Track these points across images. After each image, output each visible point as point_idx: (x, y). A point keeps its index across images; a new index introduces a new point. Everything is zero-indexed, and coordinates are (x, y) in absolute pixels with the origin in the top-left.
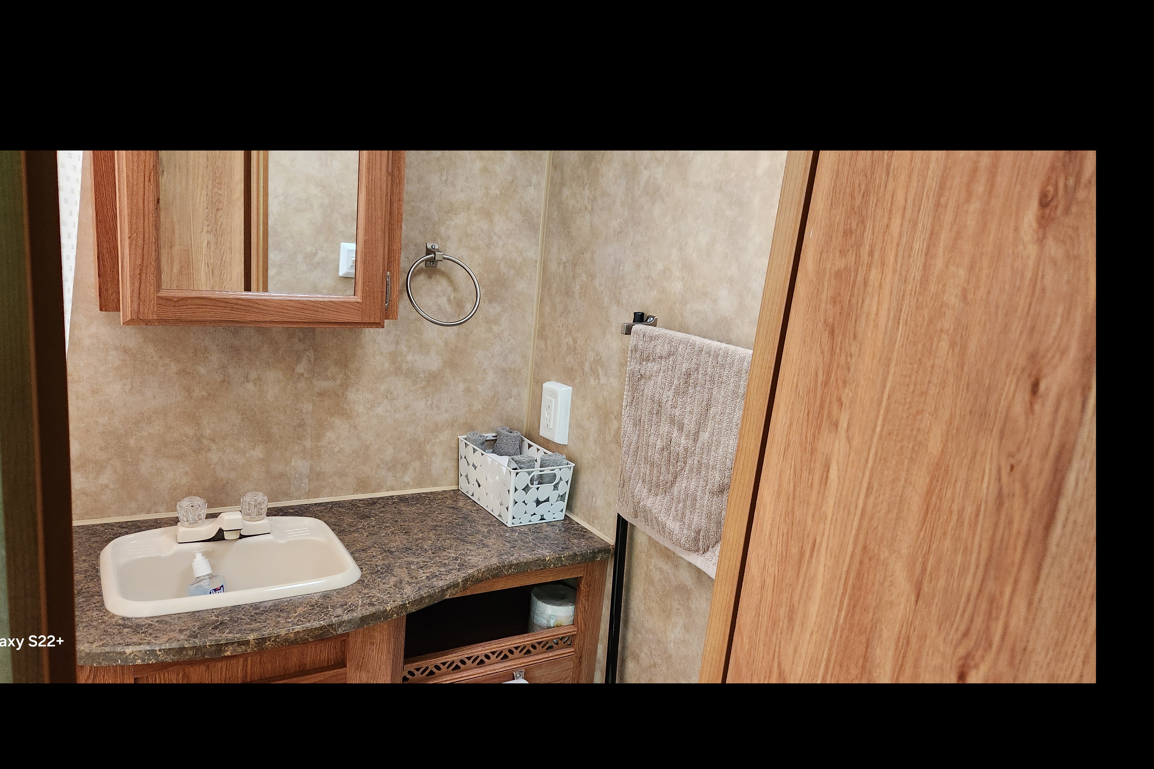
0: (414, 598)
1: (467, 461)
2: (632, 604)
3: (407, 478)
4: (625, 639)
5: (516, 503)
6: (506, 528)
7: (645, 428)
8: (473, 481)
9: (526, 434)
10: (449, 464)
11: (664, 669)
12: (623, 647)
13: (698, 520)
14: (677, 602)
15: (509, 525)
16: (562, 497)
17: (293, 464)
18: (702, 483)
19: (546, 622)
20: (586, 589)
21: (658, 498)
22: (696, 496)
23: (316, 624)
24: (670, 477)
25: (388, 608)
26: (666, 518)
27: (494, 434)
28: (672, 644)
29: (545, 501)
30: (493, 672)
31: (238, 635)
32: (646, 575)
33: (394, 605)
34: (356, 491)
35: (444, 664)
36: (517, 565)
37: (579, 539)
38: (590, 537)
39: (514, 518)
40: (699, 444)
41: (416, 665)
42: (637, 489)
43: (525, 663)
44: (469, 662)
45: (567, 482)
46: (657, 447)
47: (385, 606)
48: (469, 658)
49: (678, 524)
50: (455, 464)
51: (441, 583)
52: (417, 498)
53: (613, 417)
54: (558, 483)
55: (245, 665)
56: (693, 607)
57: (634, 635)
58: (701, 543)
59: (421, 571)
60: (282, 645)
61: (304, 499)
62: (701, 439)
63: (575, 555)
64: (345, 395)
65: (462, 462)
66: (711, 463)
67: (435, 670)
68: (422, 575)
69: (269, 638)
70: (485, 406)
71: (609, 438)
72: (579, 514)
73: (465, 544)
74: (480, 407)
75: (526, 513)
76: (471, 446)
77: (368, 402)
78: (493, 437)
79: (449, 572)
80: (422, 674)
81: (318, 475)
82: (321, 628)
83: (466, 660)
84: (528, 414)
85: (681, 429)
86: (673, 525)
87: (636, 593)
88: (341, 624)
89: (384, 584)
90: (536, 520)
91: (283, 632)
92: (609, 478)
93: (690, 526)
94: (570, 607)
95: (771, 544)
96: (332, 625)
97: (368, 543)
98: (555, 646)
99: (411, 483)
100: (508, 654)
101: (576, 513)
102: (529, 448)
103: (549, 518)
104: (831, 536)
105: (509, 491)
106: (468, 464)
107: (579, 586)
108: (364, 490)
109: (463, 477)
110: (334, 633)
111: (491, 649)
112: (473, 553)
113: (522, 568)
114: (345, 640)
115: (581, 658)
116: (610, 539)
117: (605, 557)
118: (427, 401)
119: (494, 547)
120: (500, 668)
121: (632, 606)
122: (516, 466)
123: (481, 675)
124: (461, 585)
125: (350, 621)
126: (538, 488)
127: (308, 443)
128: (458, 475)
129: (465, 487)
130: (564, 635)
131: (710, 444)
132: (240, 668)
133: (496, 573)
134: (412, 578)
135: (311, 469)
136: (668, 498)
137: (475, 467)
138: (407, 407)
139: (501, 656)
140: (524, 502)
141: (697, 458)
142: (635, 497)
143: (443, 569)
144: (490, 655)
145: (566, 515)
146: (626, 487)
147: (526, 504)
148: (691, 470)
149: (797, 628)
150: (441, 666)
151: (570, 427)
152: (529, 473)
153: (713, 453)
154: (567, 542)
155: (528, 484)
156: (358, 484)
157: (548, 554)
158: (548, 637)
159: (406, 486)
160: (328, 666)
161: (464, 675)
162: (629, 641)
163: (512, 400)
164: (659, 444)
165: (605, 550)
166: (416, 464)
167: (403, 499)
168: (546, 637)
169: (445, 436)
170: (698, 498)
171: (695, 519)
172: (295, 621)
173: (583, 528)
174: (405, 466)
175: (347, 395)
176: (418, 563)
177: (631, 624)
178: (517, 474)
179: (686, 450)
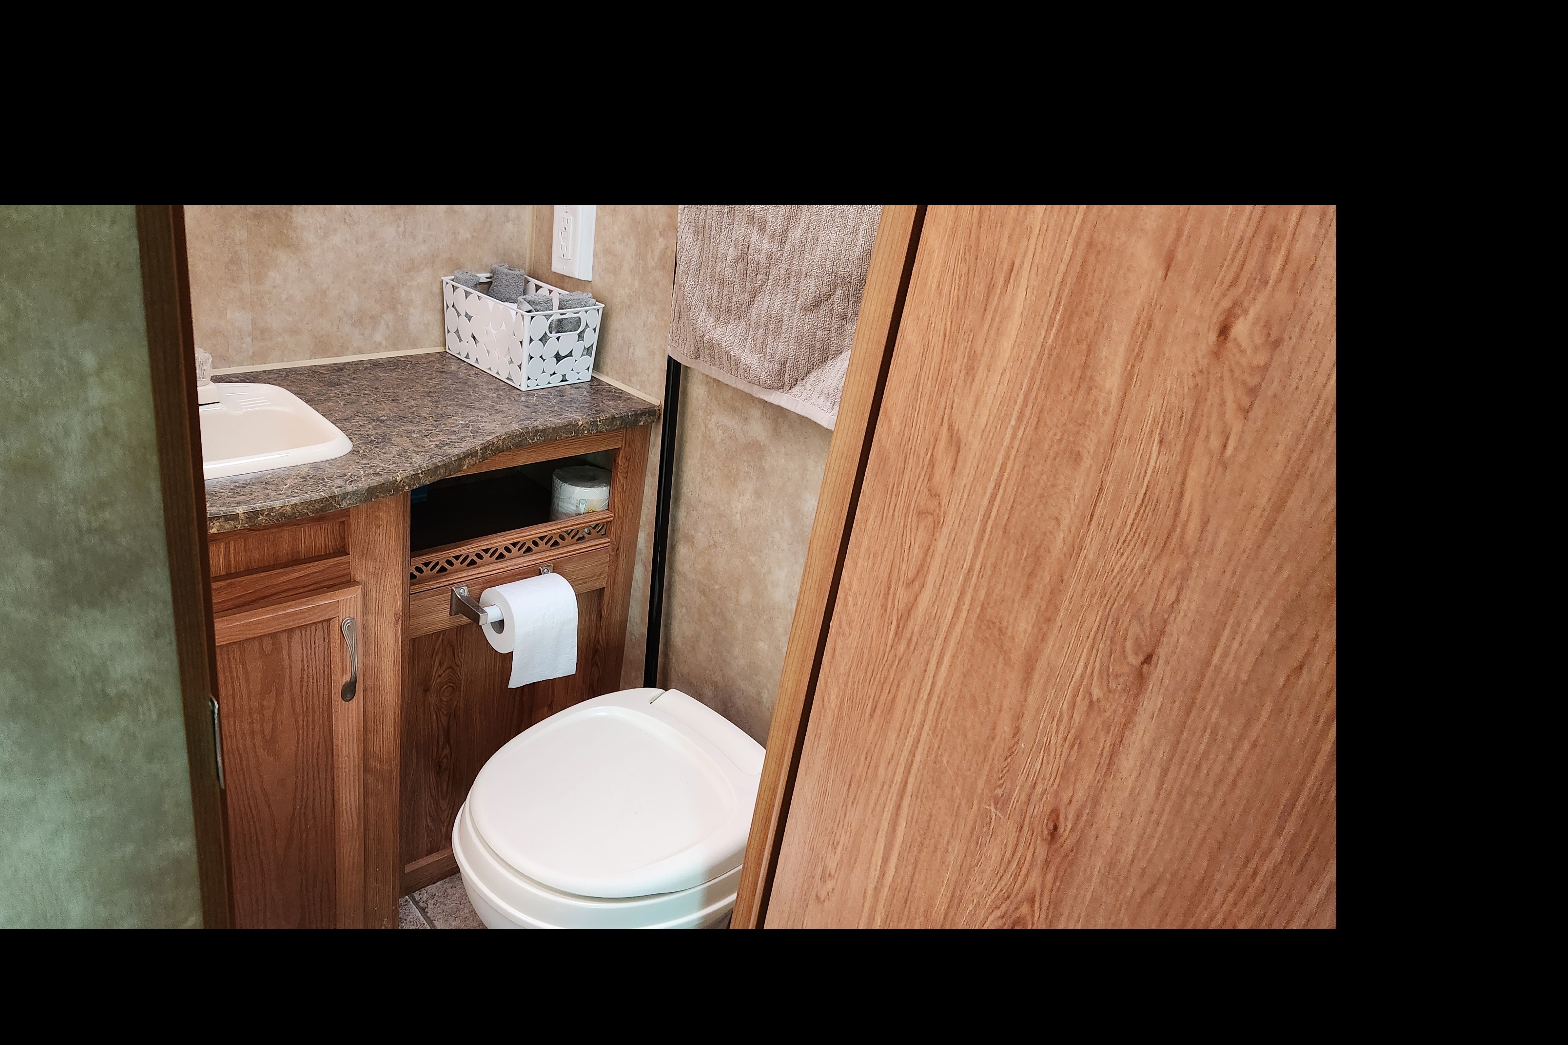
0: (428, 467)
1: (456, 310)
2: (685, 476)
3: (378, 337)
4: (675, 521)
5: (532, 358)
6: (520, 392)
7: (712, 234)
8: (466, 336)
9: (530, 273)
10: (433, 317)
11: (727, 547)
12: (673, 531)
13: (782, 347)
14: (745, 463)
15: (523, 388)
16: (588, 350)
17: (229, 316)
18: (791, 298)
19: (575, 509)
20: (624, 464)
21: (729, 326)
22: (782, 316)
23: (316, 496)
24: (746, 297)
25: (399, 479)
26: (741, 350)
27: (488, 275)
28: (738, 516)
29: (566, 356)
30: (516, 567)
31: (224, 509)
32: (704, 437)
33: (405, 475)
34: (313, 355)
35: (457, 558)
36: (544, 431)
37: (615, 400)
38: (629, 399)
39: (529, 379)
40: (788, 247)
41: (425, 558)
42: (701, 318)
43: (553, 556)
44: (486, 556)
45: (594, 330)
46: (729, 258)
47: (394, 475)
48: (486, 551)
49: (756, 357)
50: (439, 317)
51: (456, 451)
52: (394, 364)
53: (658, 233)
54: (583, 331)
55: (227, 554)
56: (767, 467)
57: (687, 514)
58: (787, 376)
59: (427, 440)
60: (277, 520)
61: (248, 365)
62: (790, 239)
63: (613, 418)
64: (289, 218)
65: (450, 313)
66: (804, 269)
67: (446, 566)
68: (430, 444)
69: (262, 512)
70: (475, 234)
71: (651, 263)
72: (610, 374)
73: (473, 410)
74: (468, 236)
75: (543, 372)
76: (462, 288)
77: (320, 228)
78: (487, 278)
79: (462, 439)
80: (431, 570)
81: (263, 331)
82: (322, 500)
83: (483, 554)
84: (532, 245)
85: (762, 229)
86: (749, 359)
87: (689, 462)
88: (345, 496)
89: (385, 453)
90: (556, 381)
91: (277, 504)
92: (652, 319)
93: (772, 356)
94: (604, 488)
95: (940, 295)
96: (335, 496)
97: (349, 412)
98: (586, 536)
99: (384, 343)
100: (532, 546)
101: (605, 372)
102: (536, 291)
103: (572, 379)
104: (1039, 250)
105: (521, 343)
106: (459, 315)
107: (615, 460)
108: (325, 353)
109: (452, 334)
110: (338, 506)
111: (513, 539)
112: (486, 419)
113: (550, 436)
114: (343, 522)
115: (618, 549)
116: (656, 397)
117: (649, 421)
118: (398, 226)
119: (510, 412)
120: (522, 563)
121: (685, 478)
122: (530, 308)
123: (502, 570)
124: (479, 454)
125: (355, 493)
126: (558, 339)
127: (246, 287)
128: (444, 331)
129: (454, 347)
130: (598, 522)
131: (803, 244)
132: (222, 556)
133: (519, 441)
134: (418, 446)
135: (254, 323)
136: (743, 325)
137: (469, 318)
138: (372, 236)
139: (524, 549)
140: (541, 357)
141: (784, 266)
142: (698, 331)
143: (453, 437)
144: (511, 547)
145: (592, 377)
146: (684, 319)
147: (544, 360)
148: (776, 283)
149: (980, 374)
150: (454, 561)
151: (595, 255)
152: (548, 317)
153: (807, 256)
154: (601, 404)
155: (546, 333)
156: (316, 344)
157: (580, 418)
158: (580, 524)
159: (377, 347)
160: (326, 554)
161: (481, 571)
162: (681, 522)
163: (509, 226)
164: (732, 253)
165: (650, 412)
166: (389, 317)
167: (376, 364)
168: (578, 524)
169: (424, 277)
170: (785, 318)
171: (780, 347)
172: (289, 493)
173: (616, 389)
174: (375, 320)
175: (291, 217)
176: (420, 431)
177: (683, 500)
178: (532, 318)
179: (769, 256)
